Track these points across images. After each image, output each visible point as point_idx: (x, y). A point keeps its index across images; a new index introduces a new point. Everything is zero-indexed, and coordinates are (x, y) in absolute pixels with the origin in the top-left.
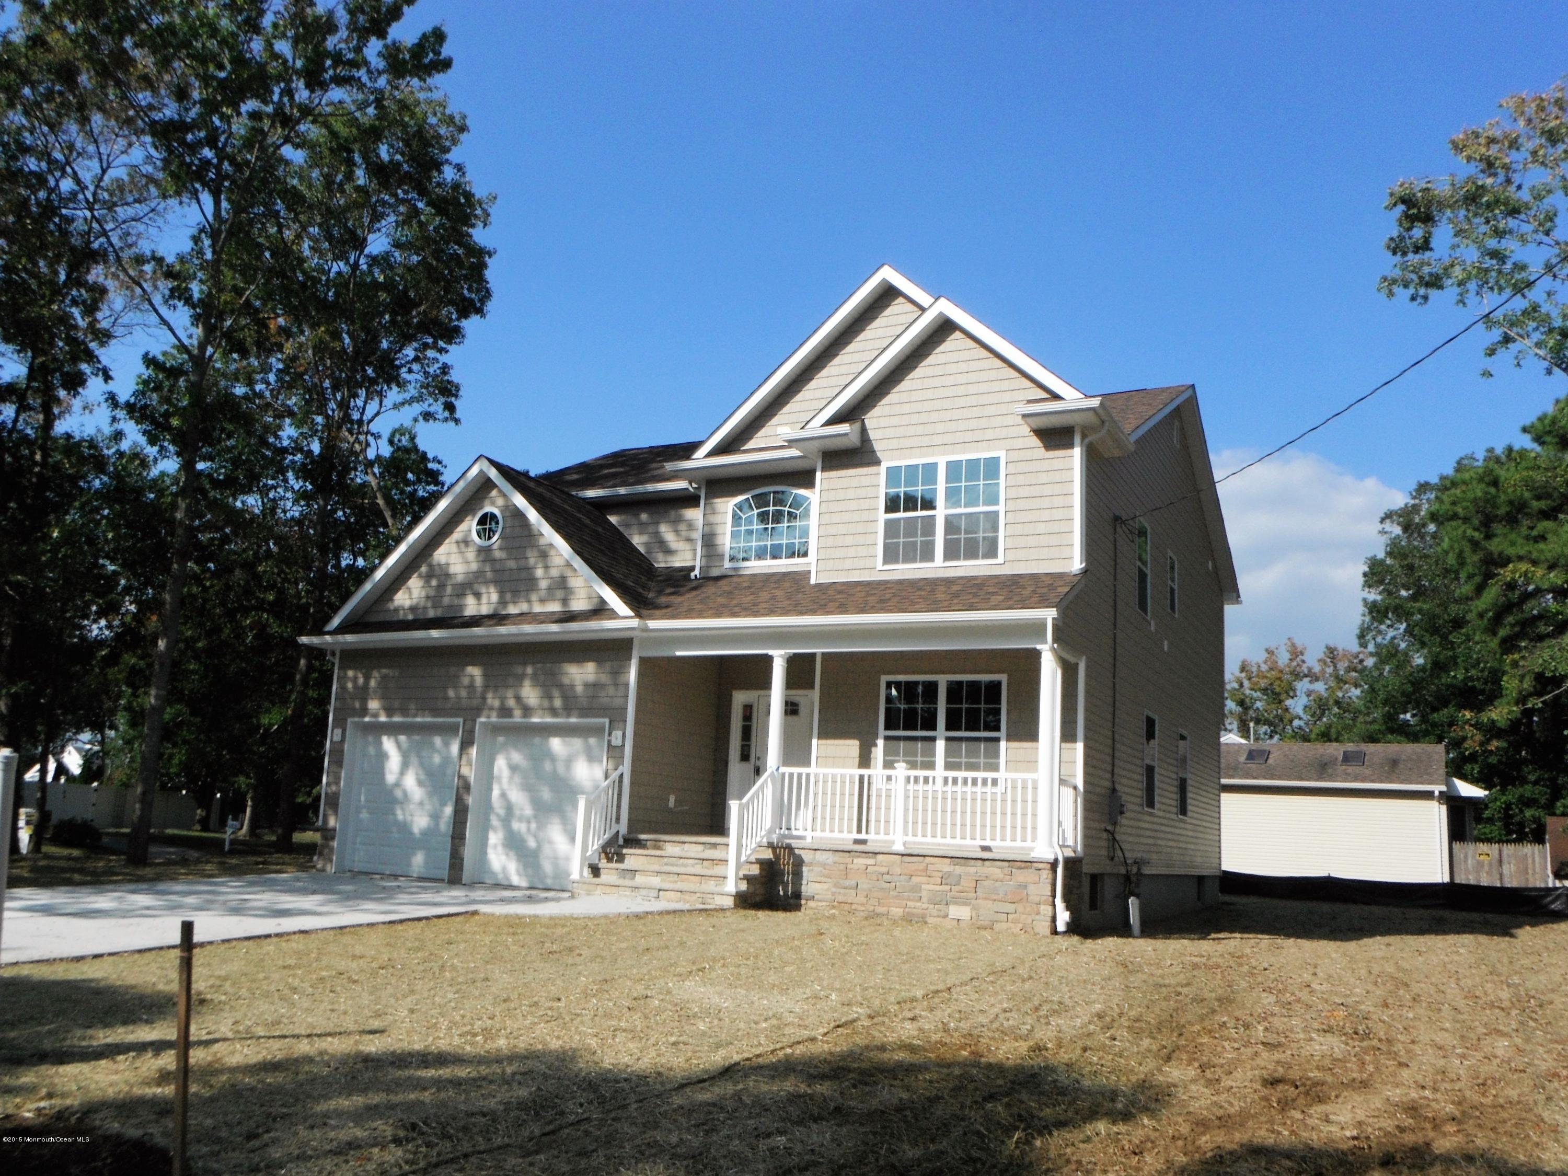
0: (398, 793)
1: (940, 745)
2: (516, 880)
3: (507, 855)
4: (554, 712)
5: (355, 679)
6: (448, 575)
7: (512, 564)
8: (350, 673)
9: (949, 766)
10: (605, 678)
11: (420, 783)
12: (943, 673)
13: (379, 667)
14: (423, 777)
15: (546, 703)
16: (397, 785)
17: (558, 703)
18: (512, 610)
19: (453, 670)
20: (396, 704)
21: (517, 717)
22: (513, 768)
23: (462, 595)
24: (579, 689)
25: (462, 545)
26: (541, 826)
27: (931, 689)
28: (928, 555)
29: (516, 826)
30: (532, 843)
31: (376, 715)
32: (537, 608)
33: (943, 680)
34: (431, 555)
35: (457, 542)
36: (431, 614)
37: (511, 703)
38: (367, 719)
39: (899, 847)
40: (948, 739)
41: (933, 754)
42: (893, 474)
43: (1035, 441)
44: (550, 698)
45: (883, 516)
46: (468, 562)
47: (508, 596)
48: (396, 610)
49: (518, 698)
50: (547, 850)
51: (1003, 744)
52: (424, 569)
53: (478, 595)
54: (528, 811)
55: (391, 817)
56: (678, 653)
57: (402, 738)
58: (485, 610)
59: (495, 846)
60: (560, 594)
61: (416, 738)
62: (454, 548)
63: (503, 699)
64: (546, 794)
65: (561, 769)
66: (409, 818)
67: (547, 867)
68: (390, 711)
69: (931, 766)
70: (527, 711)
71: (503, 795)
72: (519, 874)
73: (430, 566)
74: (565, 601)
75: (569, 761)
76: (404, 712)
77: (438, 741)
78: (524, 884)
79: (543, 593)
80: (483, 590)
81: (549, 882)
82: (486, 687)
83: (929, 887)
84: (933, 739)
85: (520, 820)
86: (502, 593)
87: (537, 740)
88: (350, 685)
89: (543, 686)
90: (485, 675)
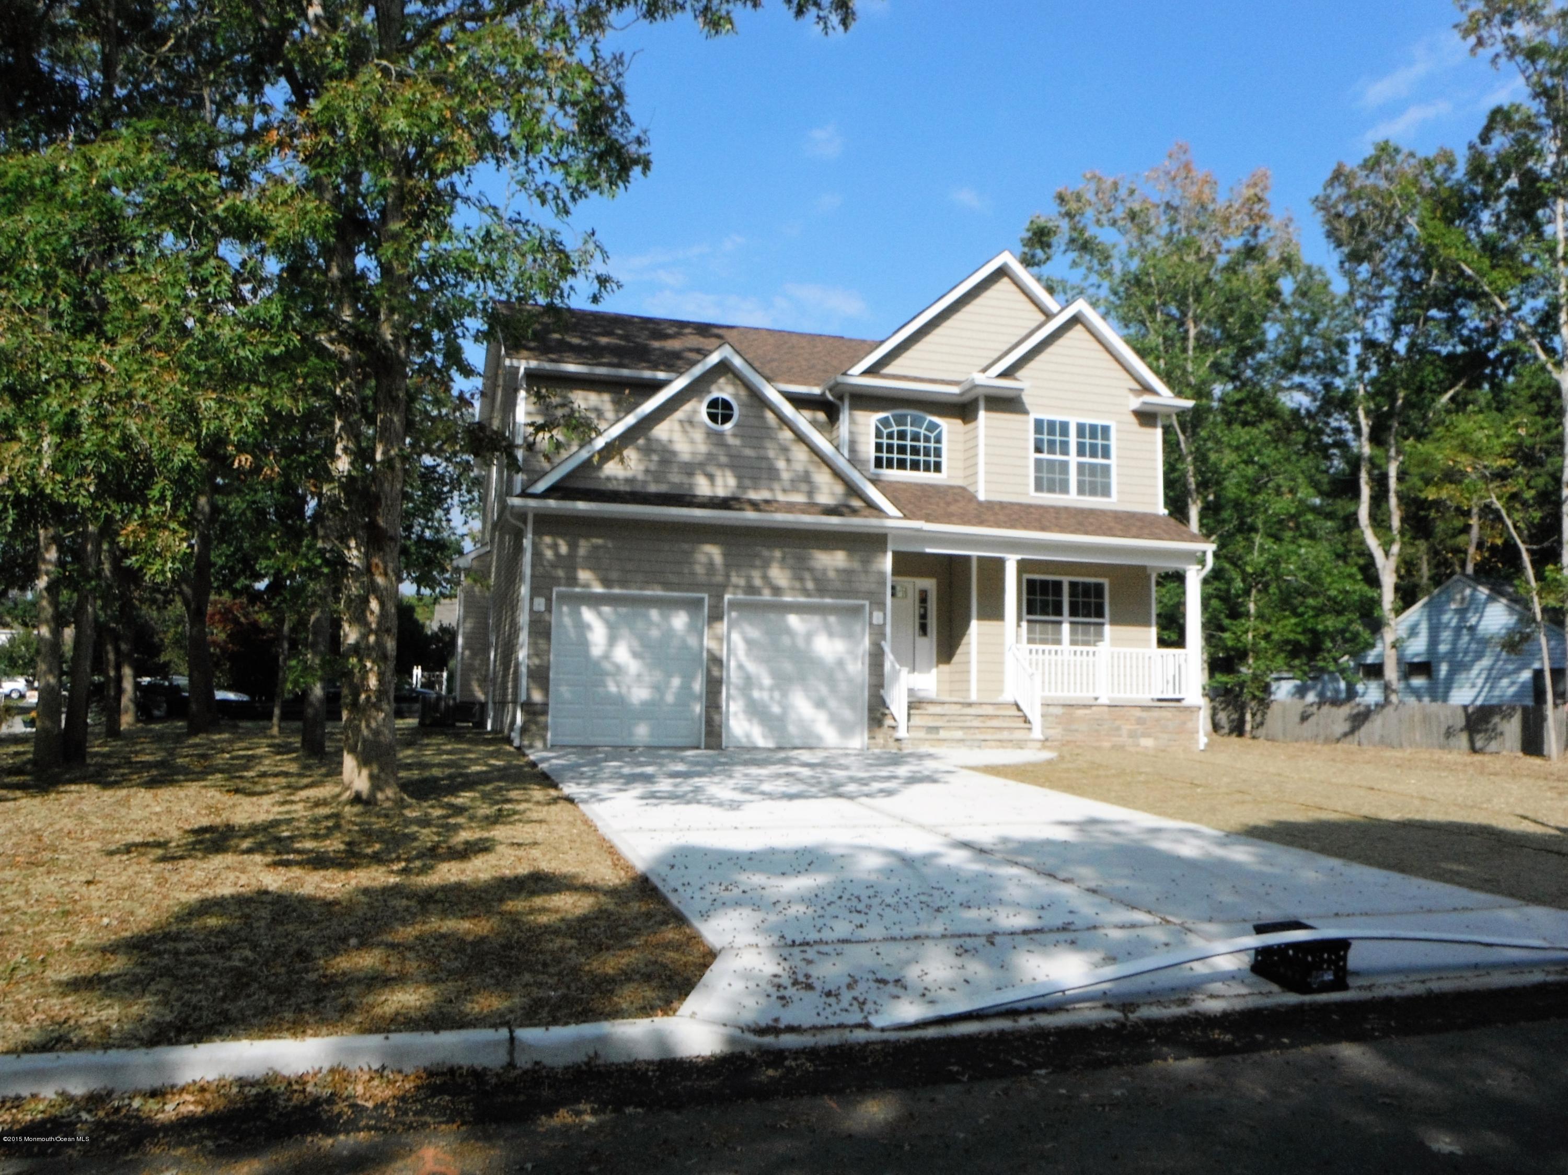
0: (607, 666)
1: (1066, 628)
2: (761, 742)
3: (750, 720)
4: (806, 592)
5: (555, 547)
6: (674, 453)
7: (748, 452)
8: (548, 540)
9: (1073, 642)
10: (856, 565)
11: (635, 655)
12: (1067, 574)
13: (587, 537)
14: (638, 649)
15: (797, 585)
16: (607, 656)
17: (810, 585)
18: (753, 495)
19: (686, 546)
20: (614, 575)
21: (767, 596)
22: (749, 642)
23: (691, 474)
24: (832, 574)
25: (687, 426)
26: (785, 695)
27: (1058, 585)
28: (1064, 489)
29: (756, 694)
30: (776, 709)
31: (587, 586)
32: (781, 497)
33: (1066, 580)
34: (651, 428)
35: (681, 422)
36: (653, 488)
37: (758, 582)
38: (578, 590)
39: (1104, 700)
40: (1072, 623)
41: (1059, 632)
42: (1039, 424)
43: (1133, 420)
44: (801, 579)
45: (1033, 456)
46: (692, 442)
47: (747, 482)
48: (608, 479)
49: (765, 578)
50: (793, 716)
51: (1107, 628)
52: (641, 442)
53: (711, 477)
54: (767, 681)
55: (600, 690)
56: (929, 550)
57: (606, 609)
58: (721, 492)
59: (736, 714)
60: (804, 487)
61: (623, 610)
62: (677, 426)
63: (749, 578)
64: (788, 667)
65: (801, 643)
66: (624, 690)
67: (792, 729)
68: (606, 582)
69: (1058, 642)
70: (776, 590)
71: (741, 667)
72: (764, 737)
73: (649, 440)
74: (810, 493)
75: (809, 637)
76: (623, 583)
77: (654, 614)
78: (771, 744)
79: (787, 485)
80: (718, 473)
81: (797, 742)
82: (727, 566)
83: (1126, 728)
84: (1060, 623)
85: (761, 688)
86: (739, 478)
87: (772, 616)
88: (549, 554)
89: (792, 568)
90: (725, 555)
